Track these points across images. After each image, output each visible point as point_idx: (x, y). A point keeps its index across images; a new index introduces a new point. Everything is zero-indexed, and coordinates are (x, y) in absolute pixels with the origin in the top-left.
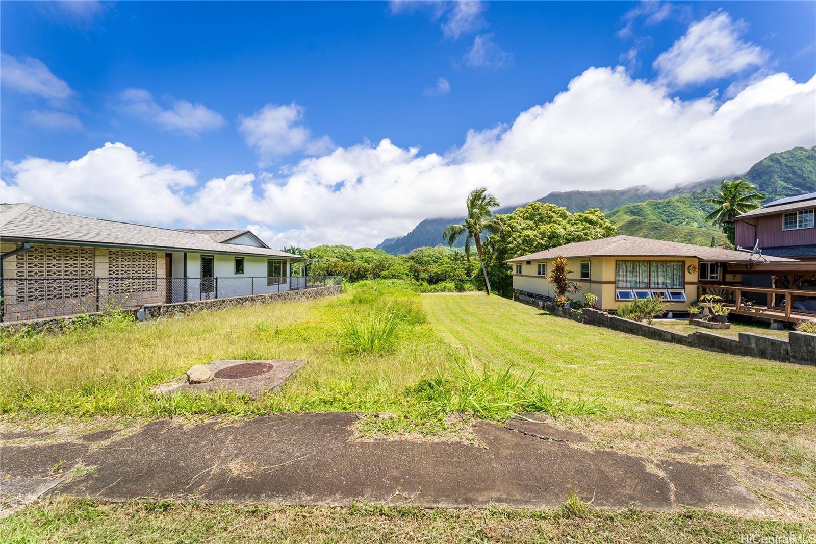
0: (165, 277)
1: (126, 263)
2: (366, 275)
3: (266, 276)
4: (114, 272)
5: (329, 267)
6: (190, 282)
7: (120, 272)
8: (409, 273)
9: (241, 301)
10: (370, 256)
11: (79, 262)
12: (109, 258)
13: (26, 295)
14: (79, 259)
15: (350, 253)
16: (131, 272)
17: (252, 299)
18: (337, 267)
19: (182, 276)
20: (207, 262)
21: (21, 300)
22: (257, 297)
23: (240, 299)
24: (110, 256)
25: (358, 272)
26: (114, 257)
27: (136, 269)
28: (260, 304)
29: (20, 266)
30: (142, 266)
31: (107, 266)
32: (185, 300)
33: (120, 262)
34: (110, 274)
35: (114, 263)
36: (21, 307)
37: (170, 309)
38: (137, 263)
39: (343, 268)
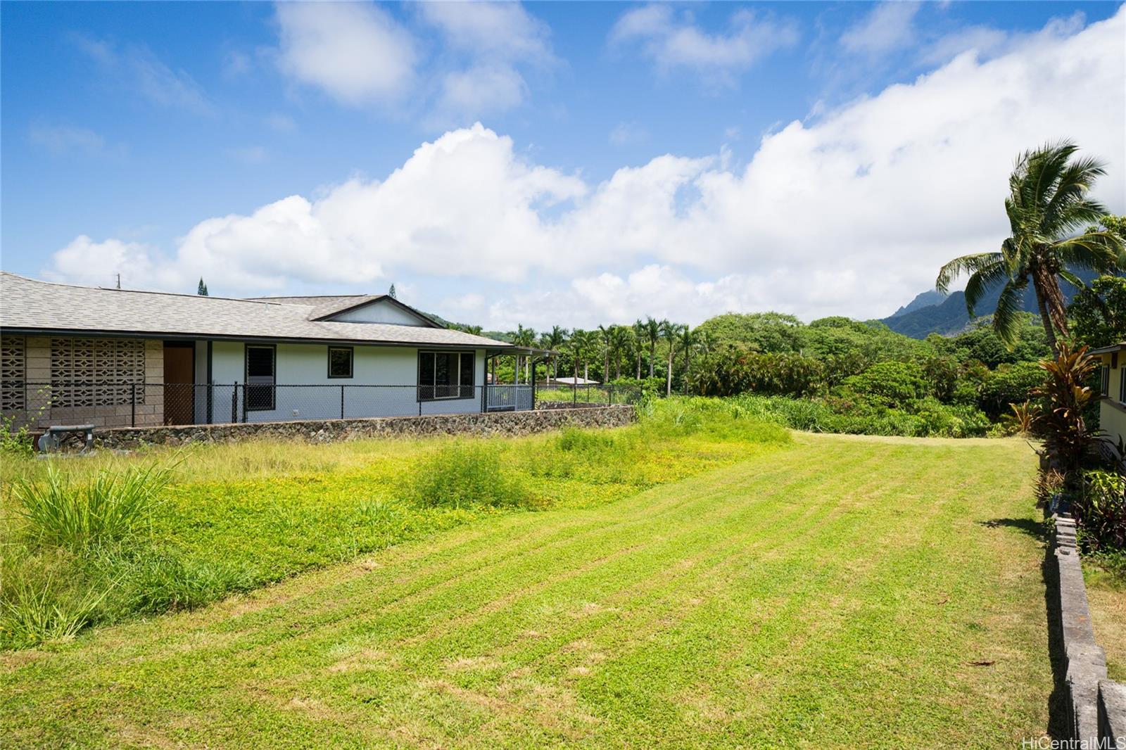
0: (162, 382)
1: (83, 358)
2: (808, 382)
3: (415, 383)
4: (61, 373)
6: (216, 391)
7: (73, 373)
8: (922, 382)
9: (303, 430)
10: (844, 336)
12: (53, 351)
15: (789, 331)
16: (94, 373)
17: (336, 426)
20: (261, 354)
22: (350, 423)
23: (302, 424)
24: (54, 348)
25: (790, 376)
26: (62, 349)
27: (104, 368)
30: (115, 363)
31: (48, 363)
33: (72, 357)
34: (53, 376)
35: (62, 358)
37: (128, 436)
38: (105, 359)
39: (755, 366)
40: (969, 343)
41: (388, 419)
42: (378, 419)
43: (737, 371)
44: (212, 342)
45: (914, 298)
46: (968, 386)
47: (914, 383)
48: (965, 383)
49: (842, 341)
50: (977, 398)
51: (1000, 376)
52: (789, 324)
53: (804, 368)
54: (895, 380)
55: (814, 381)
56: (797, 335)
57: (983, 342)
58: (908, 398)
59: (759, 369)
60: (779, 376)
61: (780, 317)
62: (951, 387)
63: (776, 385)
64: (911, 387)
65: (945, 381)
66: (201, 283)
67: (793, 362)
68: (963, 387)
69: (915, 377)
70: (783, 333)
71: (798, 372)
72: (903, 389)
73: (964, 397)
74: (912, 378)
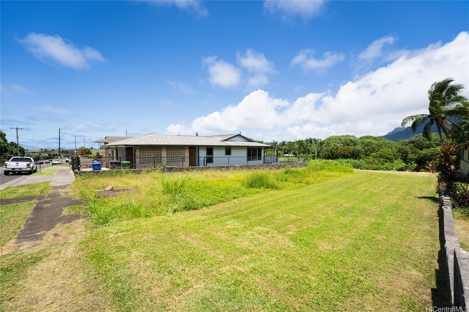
0: (188, 156)
1: (173, 151)
2: (359, 155)
3: (246, 156)
4: (168, 155)
5: (332, 150)
6: (200, 159)
7: (171, 155)
8: (397, 155)
9: (220, 168)
11: (157, 151)
13: (142, 162)
14: (157, 150)
15: (353, 140)
16: (175, 155)
17: (227, 167)
18: (338, 150)
19: (198, 157)
20: (210, 149)
21: (140, 163)
22: (230, 166)
23: (219, 167)
24: (167, 149)
25: (353, 153)
27: (177, 153)
28: (233, 170)
29: (140, 153)
30: (179, 152)
31: (166, 152)
32: (199, 166)
35: (169, 151)
36: (140, 165)
38: (177, 151)
39: (342, 151)
40: (413, 142)
41: (240, 165)
42: (237, 165)
43: (336, 152)
44: (199, 147)
45: (394, 129)
46: (412, 156)
47: (394, 155)
48: (412, 155)
49: (370, 143)
50: (416, 159)
51: (424, 152)
52: (353, 138)
53: (358, 151)
54: (387, 154)
55: (361, 155)
56: (355, 141)
57: (418, 142)
58: (392, 159)
59: (343, 151)
60: (350, 153)
61: (350, 136)
62: (407, 156)
63: (349, 156)
64: (393, 156)
65: (404, 154)
66: (197, 133)
67: (354, 149)
68: (411, 156)
69: (394, 153)
70: (351, 141)
71: (356, 152)
72: (390, 157)
73: (411, 159)
74: (393, 153)
